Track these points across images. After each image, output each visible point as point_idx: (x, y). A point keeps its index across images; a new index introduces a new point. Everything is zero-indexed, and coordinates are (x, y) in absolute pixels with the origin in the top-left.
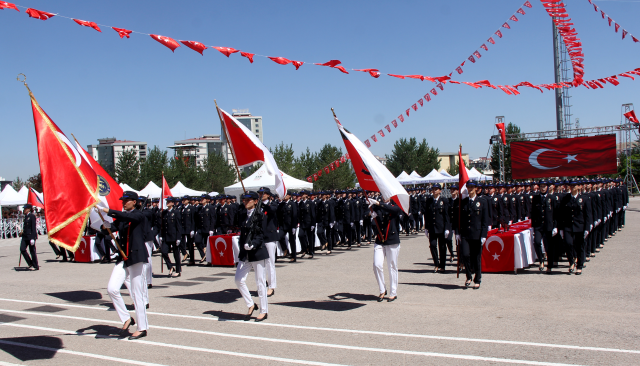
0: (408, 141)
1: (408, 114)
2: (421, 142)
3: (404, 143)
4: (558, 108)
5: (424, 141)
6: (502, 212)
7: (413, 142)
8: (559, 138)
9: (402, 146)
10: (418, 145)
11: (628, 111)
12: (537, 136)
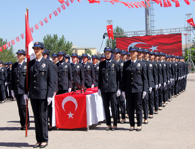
0: (52, 36)
1: (50, 17)
2: (61, 37)
3: (49, 37)
4: (146, 16)
5: (63, 36)
6: (83, 77)
7: (56, 37)
8: (147, 35)
9: (48, 39)
10: (59, 39)
11: (189, 19)
12: (133, 33)
